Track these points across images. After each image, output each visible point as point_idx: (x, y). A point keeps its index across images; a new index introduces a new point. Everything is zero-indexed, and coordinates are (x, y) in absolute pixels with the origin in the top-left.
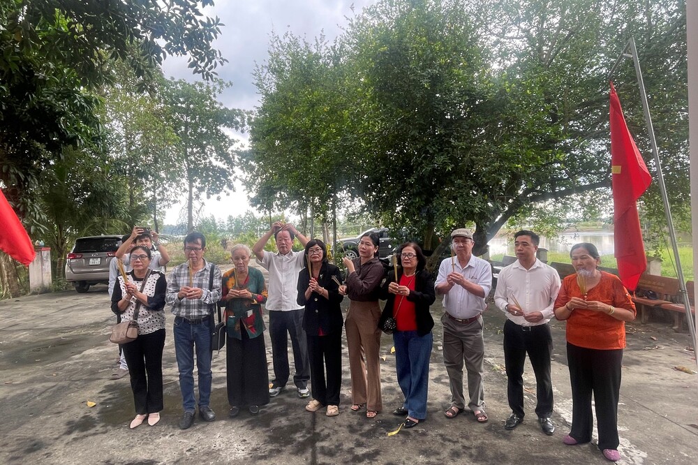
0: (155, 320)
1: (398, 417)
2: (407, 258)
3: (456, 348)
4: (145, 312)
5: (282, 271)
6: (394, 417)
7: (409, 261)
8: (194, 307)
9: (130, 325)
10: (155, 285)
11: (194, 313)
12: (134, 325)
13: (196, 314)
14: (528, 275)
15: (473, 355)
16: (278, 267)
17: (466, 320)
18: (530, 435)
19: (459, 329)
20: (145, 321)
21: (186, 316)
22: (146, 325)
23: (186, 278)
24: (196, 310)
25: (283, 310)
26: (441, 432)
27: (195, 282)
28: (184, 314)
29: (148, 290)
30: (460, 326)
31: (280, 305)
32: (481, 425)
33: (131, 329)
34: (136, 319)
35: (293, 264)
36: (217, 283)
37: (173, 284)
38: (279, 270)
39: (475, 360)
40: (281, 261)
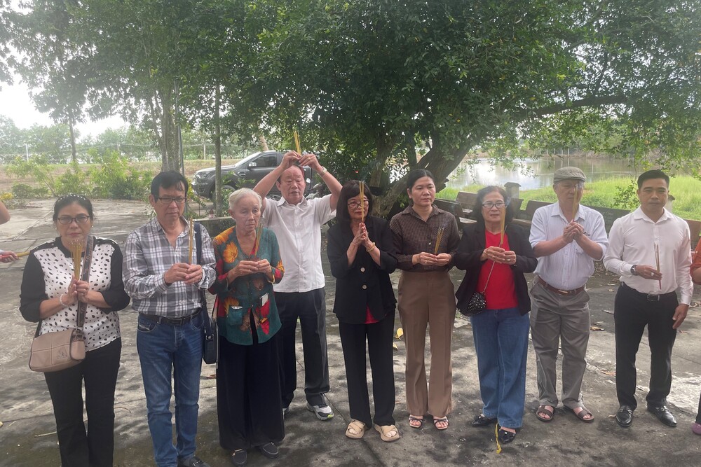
0: (109, 324)
1: (482, 429)
2: (494, 208)
3: (554, 328)
4: (96, 312)
5: (293, 230)
6: (476, 430)
7: (498, 213)
8: (181, 296)
9: (73, 337)
10: (109, 264)
11: (182, 306)
12: (79, 335)
13: (185, 308)
14: (656, 228)
15: (578, 336)
16: (288, 224)
17: (573, 291)
18: (653, 431)
19: (562, 303)
20: (95, 326)
21: (168, 313)
22: (97, 333)
23: (160, 249)
24: (185, 302)
25: (302, 290)
26: (551, 442)
27: (178, 254)
28: (165, 310)
29: (98, 273)
30: (565, 299)
31: (295, 283)
32: (590, 425)
33: (76, 344)
34: (82, 326)
35: (309, 219)
36: (209, 254)
37: (138, 261)
38: (290, 229)
39: (580, 343)
40: (292, 213)
